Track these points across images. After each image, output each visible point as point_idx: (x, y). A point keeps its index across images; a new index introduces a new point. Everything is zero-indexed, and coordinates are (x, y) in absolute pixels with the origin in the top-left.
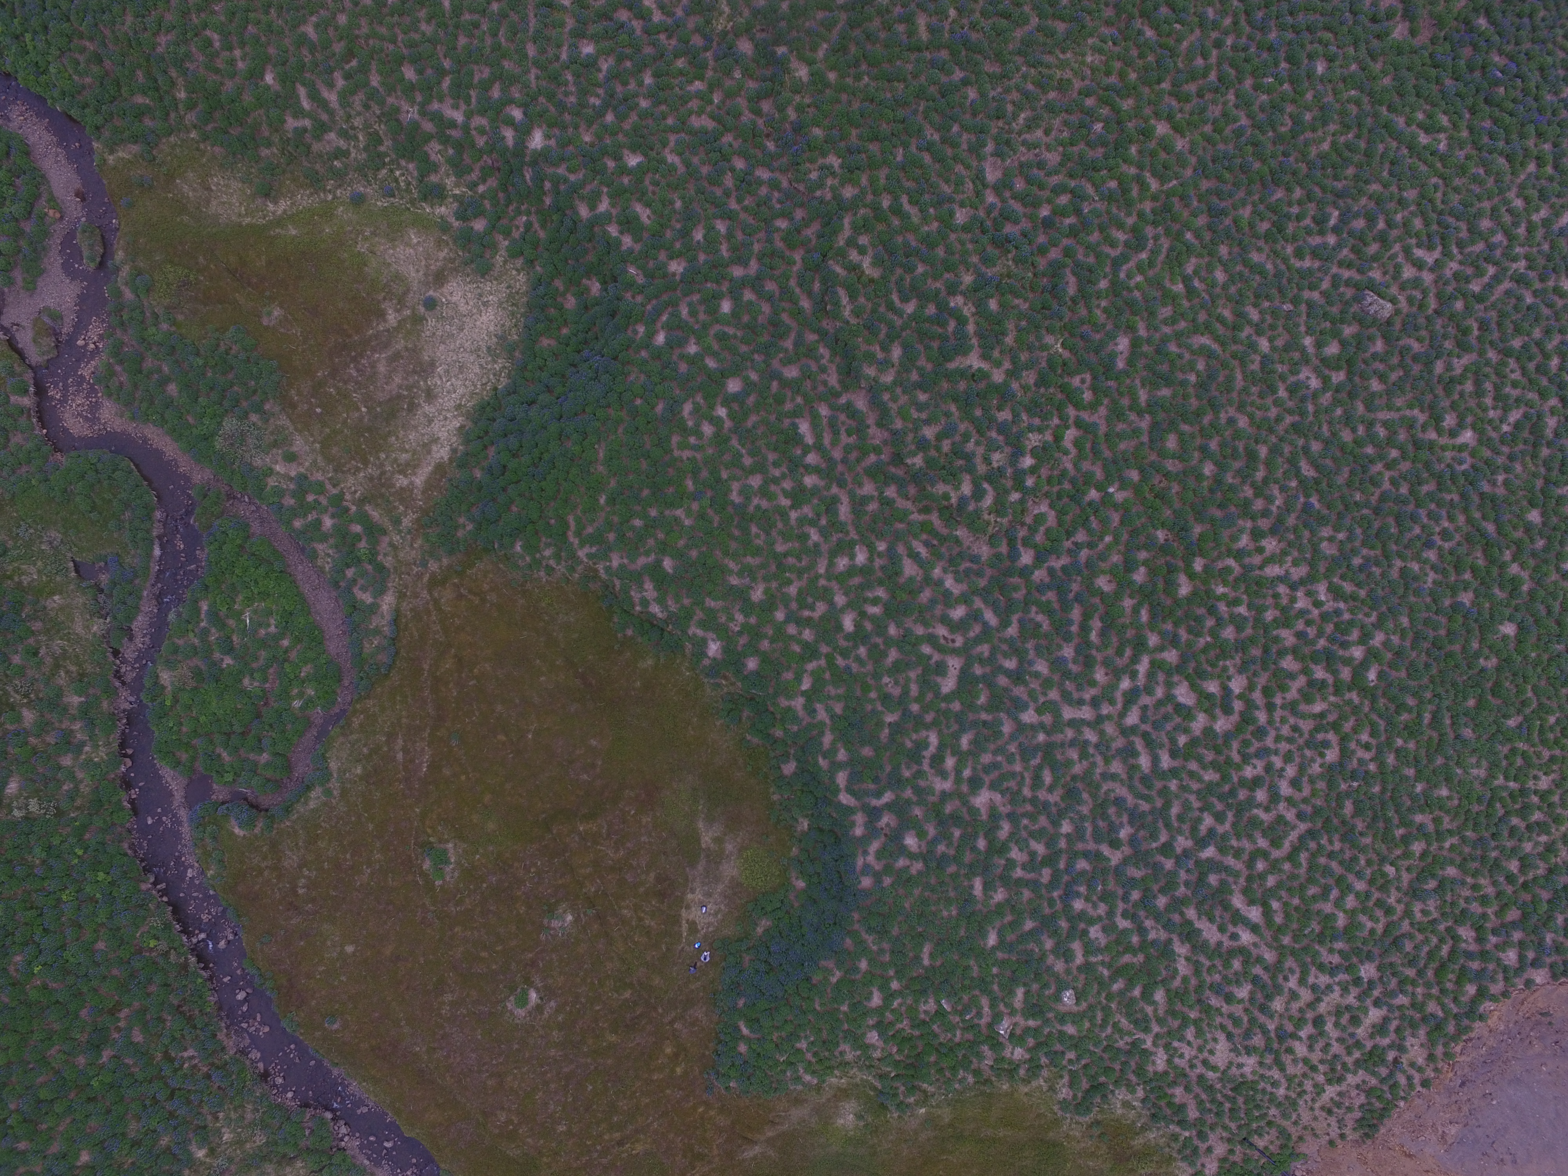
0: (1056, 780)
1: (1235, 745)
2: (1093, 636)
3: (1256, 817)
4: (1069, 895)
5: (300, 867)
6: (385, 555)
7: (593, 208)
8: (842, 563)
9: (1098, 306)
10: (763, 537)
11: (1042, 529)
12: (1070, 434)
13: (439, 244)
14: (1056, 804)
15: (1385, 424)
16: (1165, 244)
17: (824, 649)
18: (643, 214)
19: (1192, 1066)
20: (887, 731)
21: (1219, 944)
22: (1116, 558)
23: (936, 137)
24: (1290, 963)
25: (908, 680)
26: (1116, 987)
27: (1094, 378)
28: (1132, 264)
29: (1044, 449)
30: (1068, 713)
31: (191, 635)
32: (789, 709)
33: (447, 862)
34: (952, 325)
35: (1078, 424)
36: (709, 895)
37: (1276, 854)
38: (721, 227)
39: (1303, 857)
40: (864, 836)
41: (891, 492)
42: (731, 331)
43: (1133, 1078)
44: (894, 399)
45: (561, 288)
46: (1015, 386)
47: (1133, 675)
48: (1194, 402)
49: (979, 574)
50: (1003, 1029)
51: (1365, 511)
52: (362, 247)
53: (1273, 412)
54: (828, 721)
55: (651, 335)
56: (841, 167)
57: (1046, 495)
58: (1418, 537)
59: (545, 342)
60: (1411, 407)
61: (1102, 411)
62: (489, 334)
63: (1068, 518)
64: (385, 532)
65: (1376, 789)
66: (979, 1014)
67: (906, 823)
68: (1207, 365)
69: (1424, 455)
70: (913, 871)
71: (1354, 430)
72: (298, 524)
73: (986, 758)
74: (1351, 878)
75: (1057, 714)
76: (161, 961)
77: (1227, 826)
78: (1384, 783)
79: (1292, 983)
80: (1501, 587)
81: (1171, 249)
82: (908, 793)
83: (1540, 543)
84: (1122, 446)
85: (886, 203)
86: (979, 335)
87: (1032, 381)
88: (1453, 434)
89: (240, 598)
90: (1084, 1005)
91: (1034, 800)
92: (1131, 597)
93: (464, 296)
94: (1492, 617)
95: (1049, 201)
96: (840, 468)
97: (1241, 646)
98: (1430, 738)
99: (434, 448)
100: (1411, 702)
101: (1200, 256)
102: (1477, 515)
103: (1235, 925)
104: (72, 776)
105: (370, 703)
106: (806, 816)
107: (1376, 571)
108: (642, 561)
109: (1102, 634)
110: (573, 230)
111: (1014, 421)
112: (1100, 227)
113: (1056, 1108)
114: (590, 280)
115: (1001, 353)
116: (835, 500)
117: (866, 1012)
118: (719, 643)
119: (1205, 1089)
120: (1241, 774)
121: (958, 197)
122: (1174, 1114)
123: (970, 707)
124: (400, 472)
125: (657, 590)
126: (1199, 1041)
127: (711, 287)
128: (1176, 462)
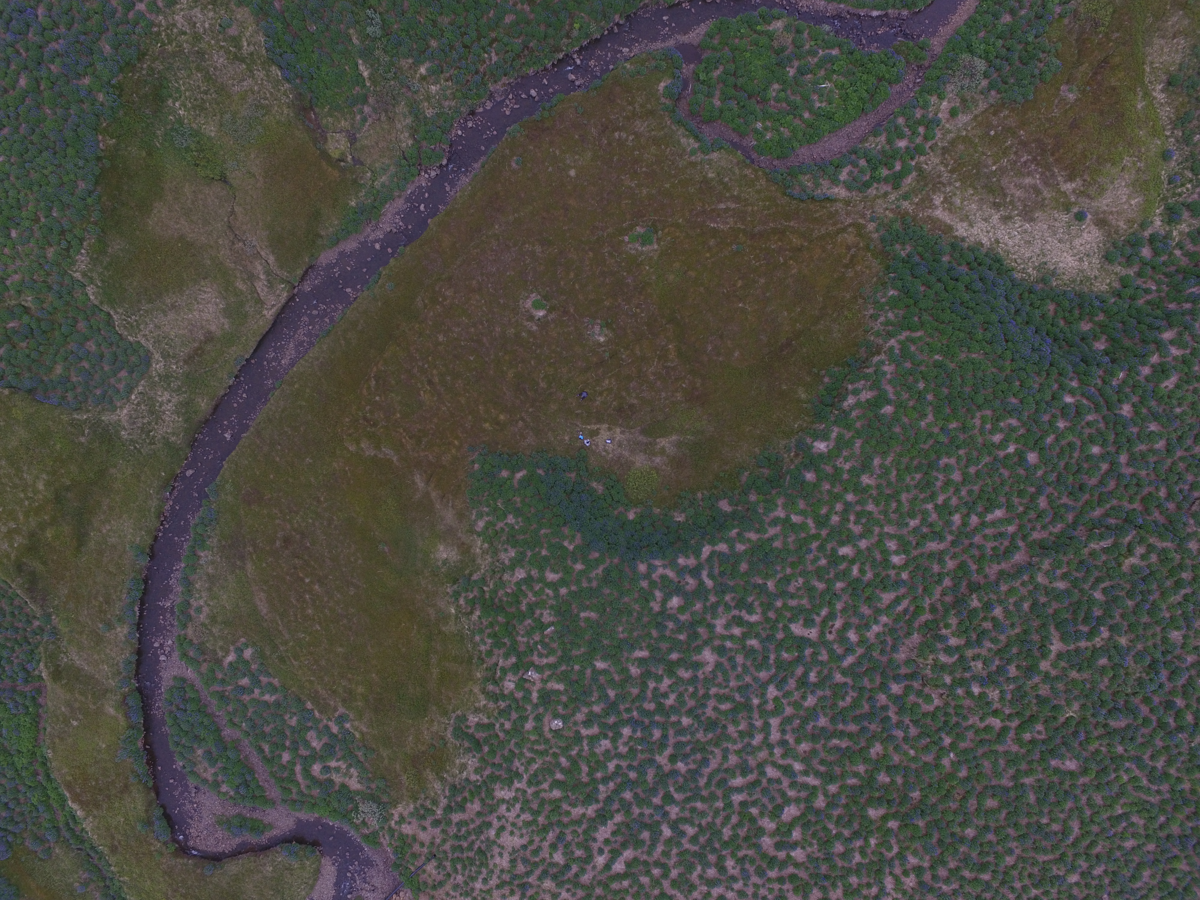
0: (725, 713)
1: (750, 852)
2: (836, 741)
3: (695, 869)
4: (634, 723)
5: (636, 134)
6: (877, 189)
7: (1172, 342)
8: (892, 545)
9: (1101, 745)
10: (912, 483)
11: (920, 701)
12: (996, 722)
13: (1130, 222)
14: (704, 713)
16: (1155, 799)
17: (824, 533)
18: (1170, 383)
19: (499, 818)
20: (760, 582)
21: (595, 840)
22: (896, 759)
24: (580, 893)
25: (801, 597)
26: (563, 760)
27: (1044, 742)
28: (1137, 772)
29: (988, 703)
30: (774, 722)
31: (812, 43)
32: (777, 506)
33: (643, 244)
34: (1085, 629)
35: (1004, 730)
36: (620, 445)
37: (666, 884)
38: (1160, 445)
40: (678, 565)
41: (947, 582)
42: (1076, 455)
43: (487, 772)
44: (1023, 584)
45: (1096, 319)
46: (1036, 679)
47: (806, 773)
48: (1024, 821)
49: (882, 651)
50: (532, 674)
52: (1127, 160)
53: (1018, 885)
54: (767, 536)
55: (1072, 393)
57: (947, 704)
59: (1051, 307)
61: (1015, 748)
62: (1056, 263)
63: (929, 720)
64: (896, 187)
66: (541, 655)
67: (689, 597)
68: (1056, 833)
70: (652, 604)
72: (901, 121)
73: (740, 659)
75: (774, 713)
76: (564, 32)
77: (687, 846)
81: (1152, 805)
82: (713, 599)
84: (988, 765)
85: (1185, 575)
86: (1077, 650)
87: (1040, 693)
89: (842, 79)
90: (549, 736)
91: (706, 696)
92: (866, 771)
93: (1087, 242)
95: (1187, 706)
96: (967, 542)
97: (828, 858)
99: (965, 224)
101: (1145, 826)
103: (611, 851)
105: (763, 182)
106: (687, 520)
108: (889, 389)
109: (837, 748)
110: (1150, 327)
111: (1008, 678)
112: (1168, 746)
113: (459, 712)
114: (1107, 341)
115: (1063, 668)
116: (941, 538)
117: (542, 569)
118: (826, 450)
119: (480, 827)
120: (729, 857)
121: (1191, 633)
122: (457, 803)
123: (780, 645)
124: (945, 198)
125: (867, 401)
126: (521, 824)
127: (1111, 437)
128: (974, 807)
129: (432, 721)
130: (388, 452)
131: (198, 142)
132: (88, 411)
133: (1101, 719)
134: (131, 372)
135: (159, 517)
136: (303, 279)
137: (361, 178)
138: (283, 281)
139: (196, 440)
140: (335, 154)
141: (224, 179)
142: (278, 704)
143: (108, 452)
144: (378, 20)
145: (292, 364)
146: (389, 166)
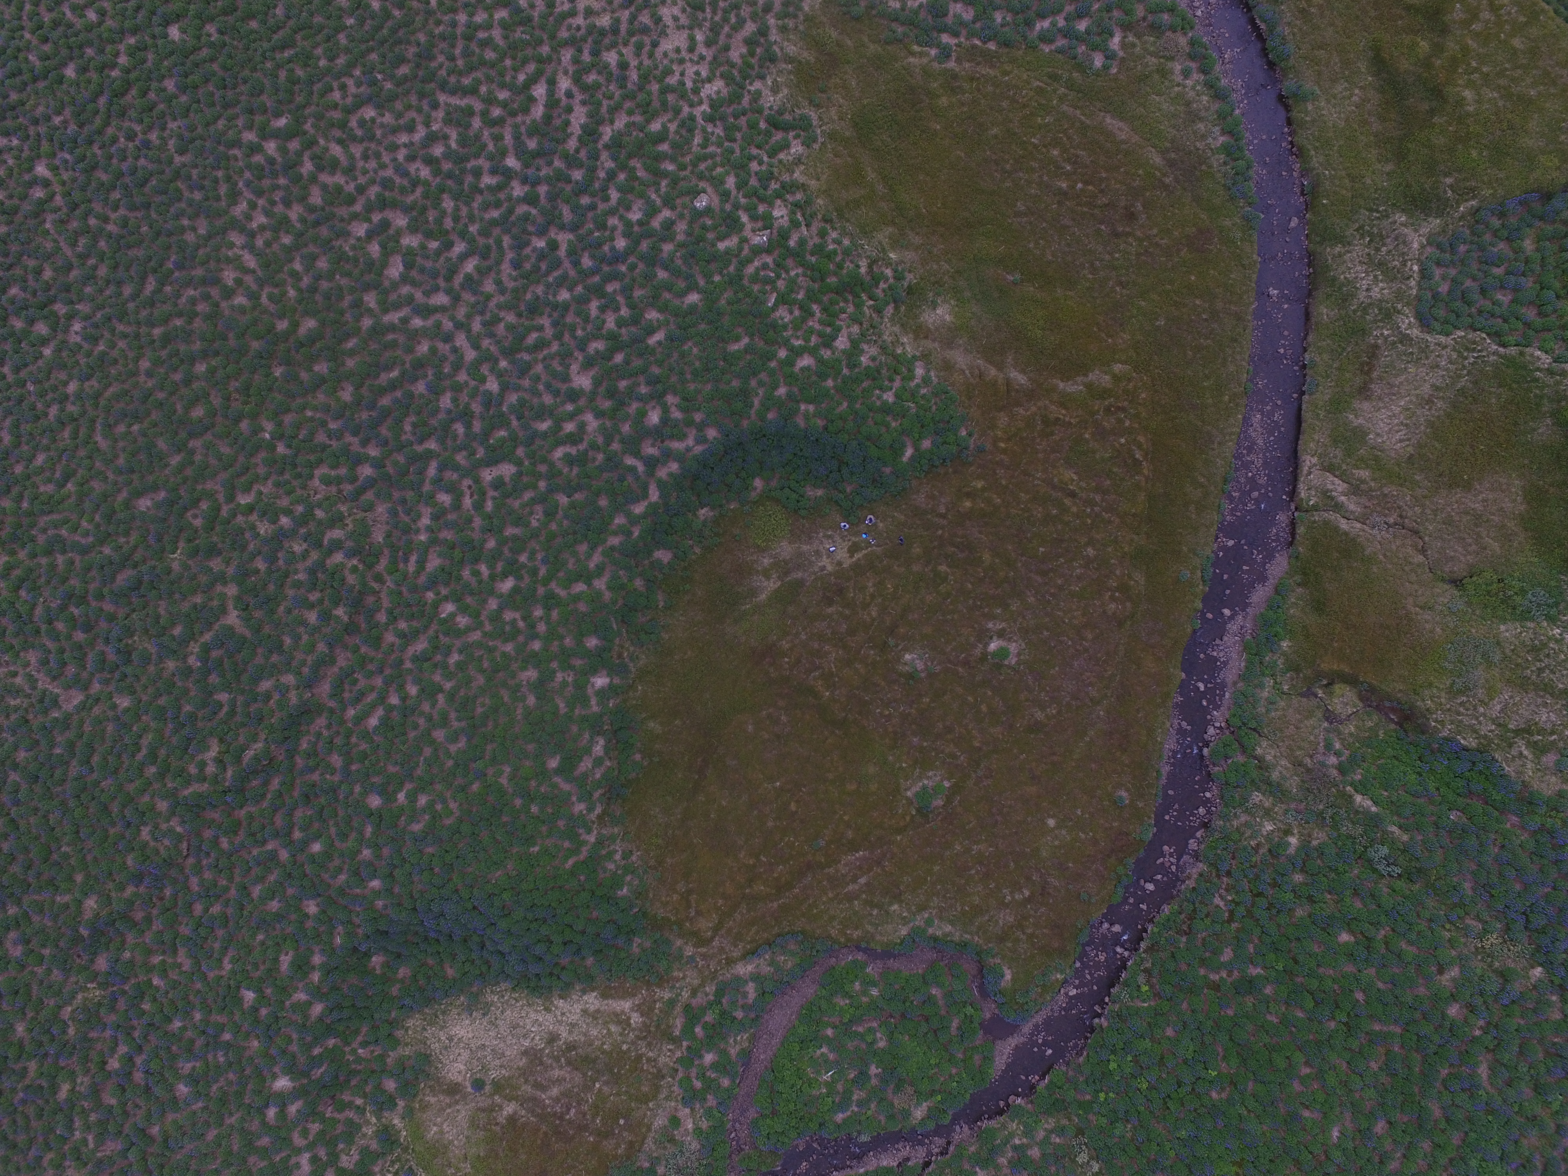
0: (530, 330)
1: (410, 199)
2: (395, 374)
3: (457, 142)
4: (618, 258)
5: (1007, 906)
6: (707, 995)
7: (310, 1004)
8: (463, 621)
9: (128, 543)
10: (481, 699)
11: (333, 473)
12: (244, 500)
13: (425, 1107)
14: (550, 316)
15: (74, 245)
16: (44, 520)
17: (541, 591)
18: (285, 961)
19: (702, 58)
20: (578, 496)
21: (584, 103)
22: (321, 397)
23: (74, 763)
24: (564, 34)
25: (524, 506)
26: (671, 167)
27: (186, 509)
28: (77, 537)
29: (263, 514)
30: (470, 355)
31: (869, 1113)
32: (609, 588)
33: (924, 788)
34: (215, 654)
35: (231, 498)
36: (818, 553)
37: (478, 106)
38: (257, 891)
39: (466, 81)
40: (675, 460)
41: (382, 617)
42: (333, 830)
43: (746, 101)
44: (304, 663)
45: (398, 986)
46: (231, 571)
47: (405, 321)
49: (404, 501)
50: (761, 239)
51: (154, 215)
52: (466, 1168)
53: (122, 344)
54: (600, 549)
55: (377, 893)
56: (145, 824)
57: (304, 487)
58: (146, 157)
59: (450, 972)
60: (48, 232)
61: (209, 485)
62: (473, 1021)
63: (312, 458)
64: (687, 1007)
65: (374, 56)
66: (765, 267)
67: (642, 433)
68: (117, 422)
69: (77, 195)
70: (677, 400)
71: (95, 268)
72: (726, 1082)
73: (548, 399)
74: (459, 31)
75: (477, 364)
76: (1155, 972)
77: (481, 162)
78: (363, 55)
79: (579, 21)
80: (144, 61)
81: (44, 513)
82: (615, 446)
83: (90, 52)
84: (226, 450)
85: (153, 770)
86: (210, 626)
87: (219, 559)
88: (46, 184)
89: (815, 1092)
90: (702, 185)
91: (558, 337)
92: (344, 365)
93: (455, 1061)
94: (172, 53)
95: (69, 637)
96: (388, 671)
97: (327, 246)
98: (303, 39)
99: (592, 1008)
100: (283, 74)
101: (35, 486)
102: (98, 122)
103: (558, 101)
104: (1046, 1140)
105: (833, 933)
106: (695, 515)
107: (195, 173)
108: (566, 787)
109: (388, 368)
110: (339, 1007)
111: (260, 553)
112: (63, 583)
113: (816, 146)
114: (374, 969)
115: (212, 599)
116: (416, 659)
117: (820, 361)
118: (592, 680)
119: (718, 34)
120: (430, 179)
121: (110, 714)
122: (757, 44)
123: (514, 439)
124: (629, 1025)
125: (581, 759)
126: (675, 67)
127: (308, 869)
128: (212, 397)
129: (841, 119)
130: (1073, 387)
131: (1514, 608)
132: (1462, 218)
133: (144, 568)
134: (1436, 296)
135: (1300, 149)
136: (1293, 524)
137: (1292, 679)
138: (1315, 508)
139: (1309, 264)
140: (1338, 688)
141: (1457, 583)
142: (1029, 24)
143: (1408, 186)
144: (1381, 867)
145: (1246, 421)
146: (1268, 711)
